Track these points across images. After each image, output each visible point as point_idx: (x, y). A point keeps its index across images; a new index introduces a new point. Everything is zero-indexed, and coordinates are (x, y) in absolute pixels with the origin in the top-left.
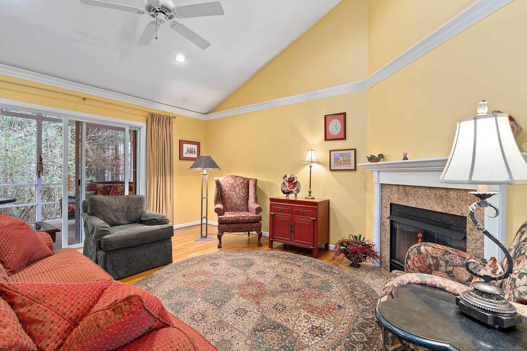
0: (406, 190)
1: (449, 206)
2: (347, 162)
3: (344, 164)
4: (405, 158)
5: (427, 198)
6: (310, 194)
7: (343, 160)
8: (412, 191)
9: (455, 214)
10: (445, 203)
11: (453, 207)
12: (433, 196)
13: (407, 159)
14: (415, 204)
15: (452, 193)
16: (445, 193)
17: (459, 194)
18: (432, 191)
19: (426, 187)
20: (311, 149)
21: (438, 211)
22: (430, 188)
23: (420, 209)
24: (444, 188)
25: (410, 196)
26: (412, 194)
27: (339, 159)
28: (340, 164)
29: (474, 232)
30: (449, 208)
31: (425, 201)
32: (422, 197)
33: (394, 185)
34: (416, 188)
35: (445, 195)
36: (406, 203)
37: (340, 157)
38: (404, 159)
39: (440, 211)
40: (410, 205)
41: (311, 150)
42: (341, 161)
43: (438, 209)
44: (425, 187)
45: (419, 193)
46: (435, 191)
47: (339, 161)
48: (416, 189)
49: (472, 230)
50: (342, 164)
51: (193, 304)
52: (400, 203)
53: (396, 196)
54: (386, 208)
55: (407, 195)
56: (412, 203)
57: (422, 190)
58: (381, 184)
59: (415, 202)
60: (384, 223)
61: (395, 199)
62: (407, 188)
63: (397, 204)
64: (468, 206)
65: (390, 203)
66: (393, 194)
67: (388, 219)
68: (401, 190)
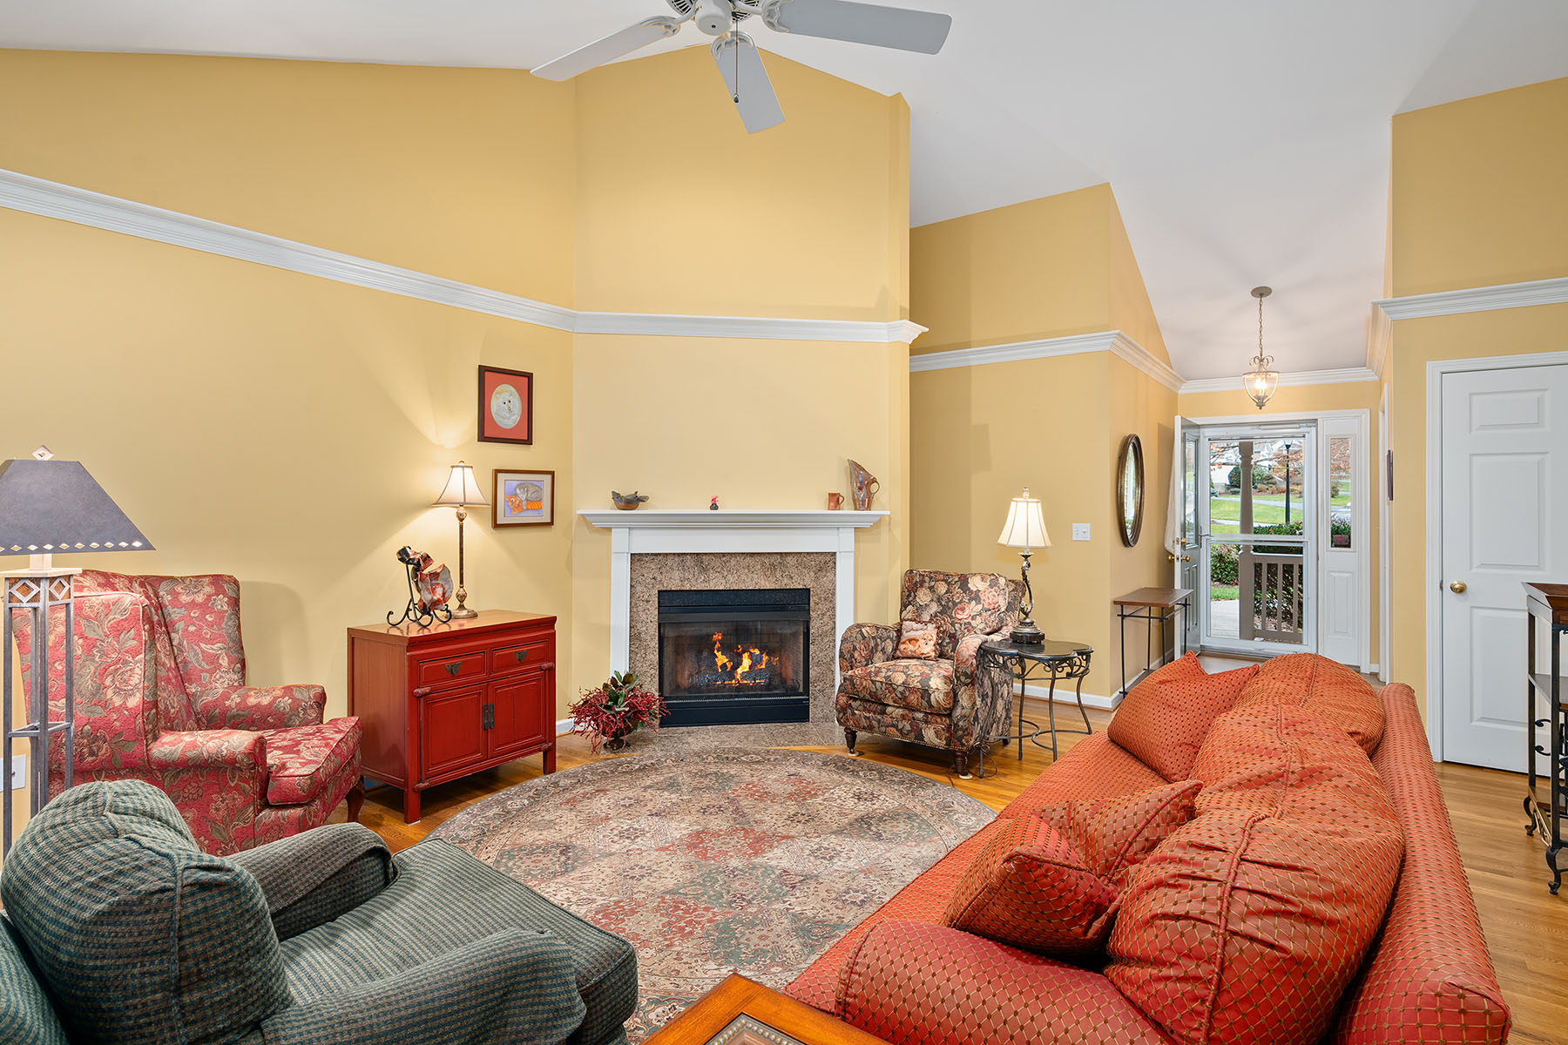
0: (702, 562)
1: (786, 579)
2: (534, 504)
3: (527, 509)
4: (714, 507)
5: (747, 571)
6: (462, 601)
7: (527, 500)
8: (717, 563)
9: (795, 587)
10: (778, 574)
11: (792, 578)
12: (759, 567)
13: (718, 508)
14: (724, 583)
15: (789, 558)
16: (779, 560)
17: (800, 560)
18: (757, 558)
20: (462, 464)
21: (769, 588)
22: (752, 554)
23: (734, 590)
24: (778, 553)
25: (712, 571)
26: (716, 567)
27: (516, 495)
28: (518, 507)
29: (820, 605)
30: (786, 581)
31: (743, 577)
32: (737, 570)
33: (671, 554)
34: (724, 556)
35: (780, 563)
36: (703, 585)
37: (518, 491)
38: (711, 508)
39: (772, 588)
40: (712, 586)
41: (463, 467)
42: (521, 501)
43: (766, 584)
45: (732, 564)
46: (762, 558)
47: (517, 502)
48: (724, 559)
49: (818, 604)
50: (523, 510)
52: (687, 587)
53: (677, 575)
54: (648, 601)
55: (704, 570)
56: (717, 583)
57: (738, 558)
58: (631, 554)
59: (724, 581)
60: (640, 634)
61: (674, 581)
62: (704, 557)
63: (677, 591)
64: (812, 573)
65: (659, 591)
66: (667, 571)
67: (652, 624)
68: (689, 562)
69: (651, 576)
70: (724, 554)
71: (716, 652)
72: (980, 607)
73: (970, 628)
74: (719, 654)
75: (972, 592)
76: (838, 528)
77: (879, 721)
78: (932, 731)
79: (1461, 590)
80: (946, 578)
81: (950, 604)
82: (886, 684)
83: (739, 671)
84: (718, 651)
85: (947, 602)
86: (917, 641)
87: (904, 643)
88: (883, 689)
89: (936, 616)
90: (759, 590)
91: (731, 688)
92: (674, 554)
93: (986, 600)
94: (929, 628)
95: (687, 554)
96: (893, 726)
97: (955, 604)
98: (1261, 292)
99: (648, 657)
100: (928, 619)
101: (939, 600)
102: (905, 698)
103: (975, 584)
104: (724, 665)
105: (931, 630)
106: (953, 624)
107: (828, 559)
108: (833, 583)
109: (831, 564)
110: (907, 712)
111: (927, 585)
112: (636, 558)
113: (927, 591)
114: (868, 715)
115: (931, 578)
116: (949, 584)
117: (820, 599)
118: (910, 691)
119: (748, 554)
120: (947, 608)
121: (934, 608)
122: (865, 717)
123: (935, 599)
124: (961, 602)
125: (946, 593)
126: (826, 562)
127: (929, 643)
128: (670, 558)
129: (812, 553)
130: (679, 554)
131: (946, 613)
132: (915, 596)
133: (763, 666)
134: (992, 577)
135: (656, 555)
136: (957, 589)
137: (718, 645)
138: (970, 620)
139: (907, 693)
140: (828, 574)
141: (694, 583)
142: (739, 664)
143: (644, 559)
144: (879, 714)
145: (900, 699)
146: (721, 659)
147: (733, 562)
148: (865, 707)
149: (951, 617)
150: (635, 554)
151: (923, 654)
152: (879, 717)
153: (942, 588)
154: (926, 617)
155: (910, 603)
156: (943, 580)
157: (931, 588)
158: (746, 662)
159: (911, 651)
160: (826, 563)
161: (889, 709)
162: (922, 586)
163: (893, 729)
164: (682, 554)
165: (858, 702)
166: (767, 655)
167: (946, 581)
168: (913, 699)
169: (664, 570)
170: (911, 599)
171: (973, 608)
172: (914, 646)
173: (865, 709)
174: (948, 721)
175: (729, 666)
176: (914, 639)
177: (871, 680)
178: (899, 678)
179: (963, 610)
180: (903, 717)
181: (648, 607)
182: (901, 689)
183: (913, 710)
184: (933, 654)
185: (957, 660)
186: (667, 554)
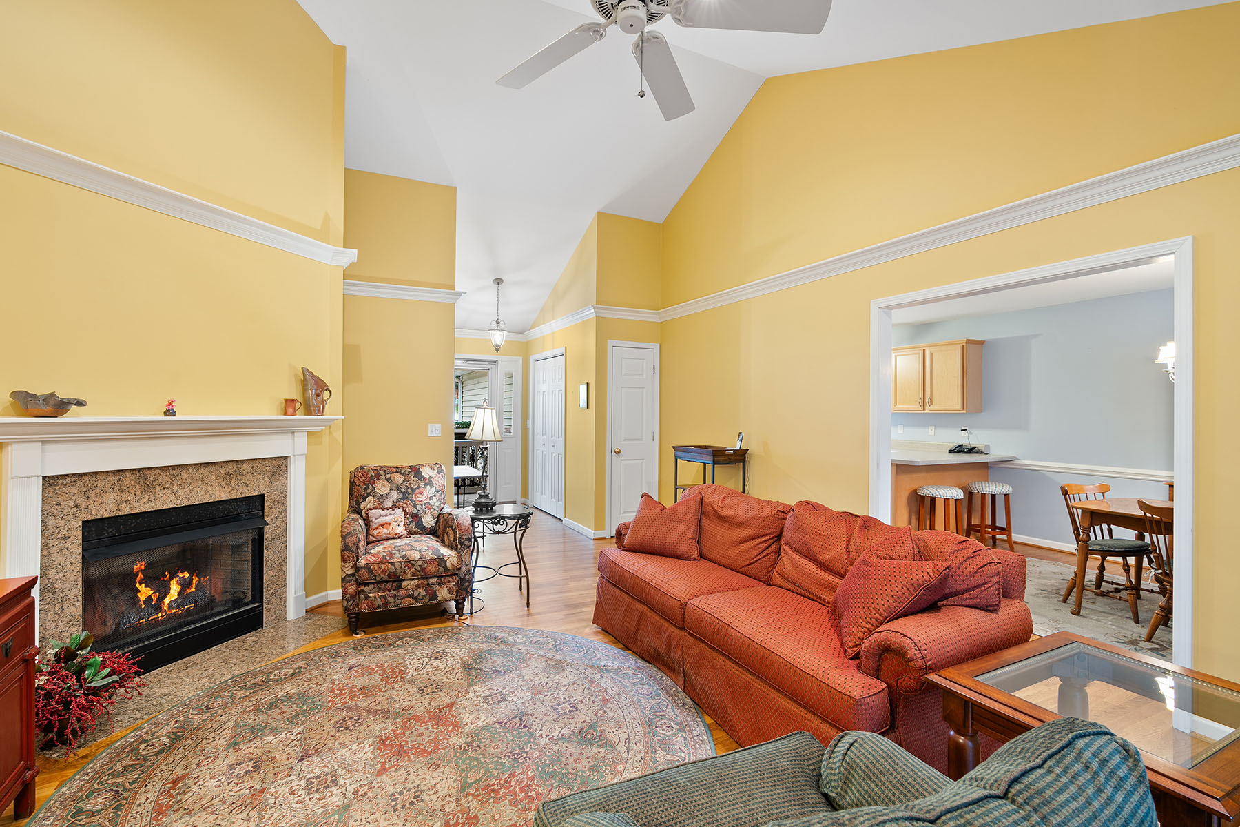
1: (241, 487)
4: (170, 412)
5: (200, 483)
8: (165, 478)
9: (250, 495)
10: (234, 483)
11: (247, 485)
12: (213, 477)
13: (174, 414)
15: (245, 466)
16: (234, 469)
17: (255, 466)
18: (212, 468)
19: (198, 464)
21: (224, 499)
22: (206, 465)
23: (186, 506)
24: (233, 461)
25: (158, 488)
26: (163, 483)
29: (274, 509)
30: (241, 489)
31: (196, 490)
32: (190, 484)
34: (173, 469)
35: (236, 471)
36: (147, 506)
38: (166, 414)
39: (227, 498)
40: (159, 506)
43: (221, 495)
44: (195, 464)
45: (183, 477)
46: (217, 468)
48: (174, 472)
49: (272, 508)
51: (560, 735)
52: (126, 511)
53: (110, 498)
54: (65, 538)
55: (149, 487)
56: (165, 501)
57: (190, 470)
58: (43, 477)
59: (173, 498)
60: (52, 584)
61: (108, 506)
62: (149, 472)
63: (109, 518)
64: (266, 479)
65: (83, 522)
66: (96, 495)
67: (72, 567)
68: (129, 480)
69: (72, 504)
70: (173, 467)
71: (137, 585)
72: (434, 489)
73: (430, 506)
74: (142, 588)
75: (425, 479)
76: (293, 433)
77: (395, 597)
78: (446, 590)
79: (618, 453)
80: (398, 470)
81: (409, 490)
82: (405, 562)
83: (167, 601)
84: (140, 584)
85: (406, 489)
86: (390, 524)
87: (376, 528)
88: (403, 567)
89: (398, 502)
90: (214, 502)
91: (158, 622)
92: (107, 472)
93: (437, 483)
94: (397, 512)
95: (126, 470)
96: (409, 596)
97: (413, 490)
98: (498, 281)
99: (66, 612)
100: (390, 505)
101: (398, 488)
102: (423, 569)
103: (427, 472)
104: (149, 599)
105: (399, 513)
106: (415, 506)
107: (281, 462)
108: (286, 486)
109: (283, 468)
110: (422, 581)
111: (383, 477)
112: (50, 482)
113: (385, 483)
114: (383, 594)
115: (385, 472)
116: (403, 474)
117: (273, 503)
118: (427, 563)
119: (201, 464)
120: (406, 495)
121: (395, 495)
122: (380, 597)
123: (394, 488)
124: (418, 488)
125: (404, 482)
126: (280, 465)
127: (400, 524)
128: (100, 477)
129: (267, 458)
130: (114, 472)
131: (407, 498)
132: (374, 488)
133: (193, 589)
134: (438, 466)
135: (80, 475)
136: (412, 478)
137: (140, 576)
138: (428, 501)
139: (426, 565)
140: (281, 478)
141: (134, 504)
142: (167, 591)
143: (61, 481)
144: (394, 590)
145: (419, 571)
146: (145, 592)
147: (185, 475)
148: (379, 588)
149: (412, 501)
150: (46, 477)
151: (397, 534)
152: (394, 593)
153: (399, 479)
154: (388, 504)
155: (369, 495)
156: (397, 472)
157: (388, 480)
158: (175, 589)
159: (385, 533)
160: (279, 467)
161: (405, 583)
162: (378, 479)
163: (408, 599)
164: (119, 471)
165: (371, 586)
166: (196, 576)
167: (400, 473)
168: (431, 568)
169: (92, 494)
170: (369, 491)
171: (429, 491)
172: (388, 529)
173: (380, 590)
174: (457, 578)
175: (155, 599)
176: (386, 524)
177: (389, 563)
178: (415, 555)
179: (421, 493)
180: (418, 586)
181: (66, 545)
182: (420, 563)
183: (427, 578)
184: (406, 532)
185: (460, 530)
186: (96, 473)
